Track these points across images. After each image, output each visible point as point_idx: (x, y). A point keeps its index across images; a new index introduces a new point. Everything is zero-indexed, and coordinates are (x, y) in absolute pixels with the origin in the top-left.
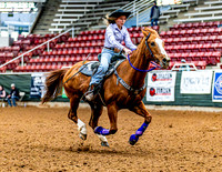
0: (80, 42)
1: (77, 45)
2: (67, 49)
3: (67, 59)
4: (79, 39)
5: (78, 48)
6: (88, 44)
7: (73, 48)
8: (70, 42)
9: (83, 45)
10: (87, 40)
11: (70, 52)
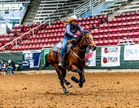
0: (55, 29)
1: (53, 31)
2: (46, 33)
3: (46, 41)
4: (54, 26)
6: (60, 30)
7: (50, 33)
8: (48, 29)
9: (56, 30)
10: (60, 27)
11: (48, 36)
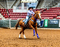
5: (49, 13)
